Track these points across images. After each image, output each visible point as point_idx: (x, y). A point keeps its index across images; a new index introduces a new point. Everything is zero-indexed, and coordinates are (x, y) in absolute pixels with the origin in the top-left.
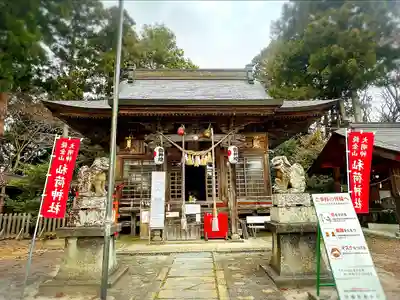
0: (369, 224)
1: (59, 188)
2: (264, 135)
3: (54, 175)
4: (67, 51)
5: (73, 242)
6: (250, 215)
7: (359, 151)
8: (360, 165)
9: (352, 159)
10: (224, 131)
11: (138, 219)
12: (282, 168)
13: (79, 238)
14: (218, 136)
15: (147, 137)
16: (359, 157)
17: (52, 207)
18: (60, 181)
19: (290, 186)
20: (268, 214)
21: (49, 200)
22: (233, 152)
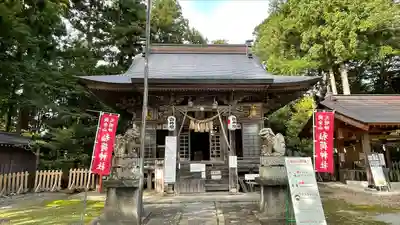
0: (348, 182)
1: (104, 152)
2: (259, 105)
3: (100, 143)
4: (83, 23)
5: (113, 192)
6: (247, 173)
7: (323, 126)
8: (325, 136)
9: (318, 132)
10: (225, 102)
11: (153, 176)
12: (267, 137)
13: (117, 189)
14: (221, 107)
15: (161, 108)
16: (324, 130)
17: (100, 166)
18: (104, 147)
19: (273, 151)
20: (257, 173)
21: (98, 161)
22: (232, 121)
